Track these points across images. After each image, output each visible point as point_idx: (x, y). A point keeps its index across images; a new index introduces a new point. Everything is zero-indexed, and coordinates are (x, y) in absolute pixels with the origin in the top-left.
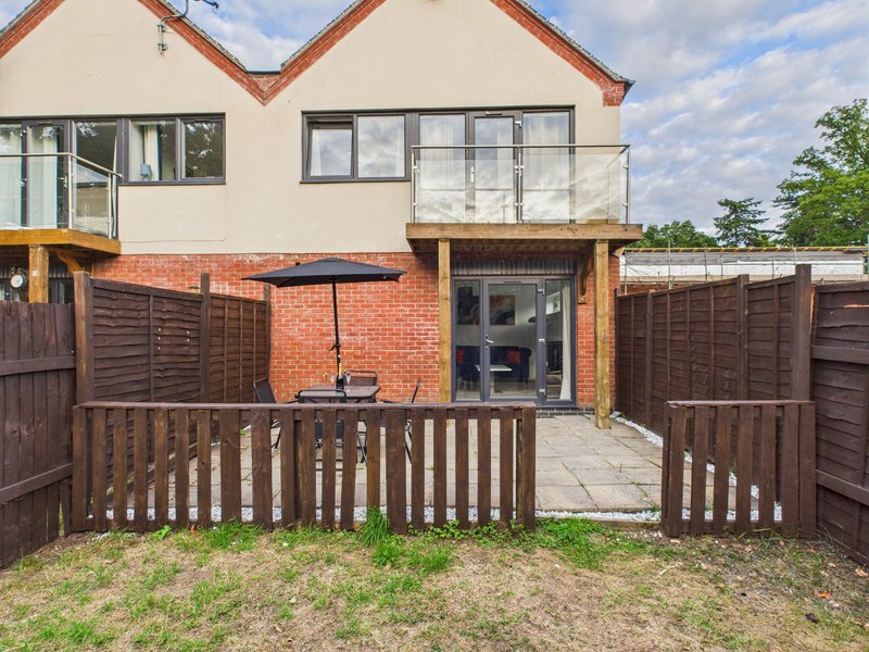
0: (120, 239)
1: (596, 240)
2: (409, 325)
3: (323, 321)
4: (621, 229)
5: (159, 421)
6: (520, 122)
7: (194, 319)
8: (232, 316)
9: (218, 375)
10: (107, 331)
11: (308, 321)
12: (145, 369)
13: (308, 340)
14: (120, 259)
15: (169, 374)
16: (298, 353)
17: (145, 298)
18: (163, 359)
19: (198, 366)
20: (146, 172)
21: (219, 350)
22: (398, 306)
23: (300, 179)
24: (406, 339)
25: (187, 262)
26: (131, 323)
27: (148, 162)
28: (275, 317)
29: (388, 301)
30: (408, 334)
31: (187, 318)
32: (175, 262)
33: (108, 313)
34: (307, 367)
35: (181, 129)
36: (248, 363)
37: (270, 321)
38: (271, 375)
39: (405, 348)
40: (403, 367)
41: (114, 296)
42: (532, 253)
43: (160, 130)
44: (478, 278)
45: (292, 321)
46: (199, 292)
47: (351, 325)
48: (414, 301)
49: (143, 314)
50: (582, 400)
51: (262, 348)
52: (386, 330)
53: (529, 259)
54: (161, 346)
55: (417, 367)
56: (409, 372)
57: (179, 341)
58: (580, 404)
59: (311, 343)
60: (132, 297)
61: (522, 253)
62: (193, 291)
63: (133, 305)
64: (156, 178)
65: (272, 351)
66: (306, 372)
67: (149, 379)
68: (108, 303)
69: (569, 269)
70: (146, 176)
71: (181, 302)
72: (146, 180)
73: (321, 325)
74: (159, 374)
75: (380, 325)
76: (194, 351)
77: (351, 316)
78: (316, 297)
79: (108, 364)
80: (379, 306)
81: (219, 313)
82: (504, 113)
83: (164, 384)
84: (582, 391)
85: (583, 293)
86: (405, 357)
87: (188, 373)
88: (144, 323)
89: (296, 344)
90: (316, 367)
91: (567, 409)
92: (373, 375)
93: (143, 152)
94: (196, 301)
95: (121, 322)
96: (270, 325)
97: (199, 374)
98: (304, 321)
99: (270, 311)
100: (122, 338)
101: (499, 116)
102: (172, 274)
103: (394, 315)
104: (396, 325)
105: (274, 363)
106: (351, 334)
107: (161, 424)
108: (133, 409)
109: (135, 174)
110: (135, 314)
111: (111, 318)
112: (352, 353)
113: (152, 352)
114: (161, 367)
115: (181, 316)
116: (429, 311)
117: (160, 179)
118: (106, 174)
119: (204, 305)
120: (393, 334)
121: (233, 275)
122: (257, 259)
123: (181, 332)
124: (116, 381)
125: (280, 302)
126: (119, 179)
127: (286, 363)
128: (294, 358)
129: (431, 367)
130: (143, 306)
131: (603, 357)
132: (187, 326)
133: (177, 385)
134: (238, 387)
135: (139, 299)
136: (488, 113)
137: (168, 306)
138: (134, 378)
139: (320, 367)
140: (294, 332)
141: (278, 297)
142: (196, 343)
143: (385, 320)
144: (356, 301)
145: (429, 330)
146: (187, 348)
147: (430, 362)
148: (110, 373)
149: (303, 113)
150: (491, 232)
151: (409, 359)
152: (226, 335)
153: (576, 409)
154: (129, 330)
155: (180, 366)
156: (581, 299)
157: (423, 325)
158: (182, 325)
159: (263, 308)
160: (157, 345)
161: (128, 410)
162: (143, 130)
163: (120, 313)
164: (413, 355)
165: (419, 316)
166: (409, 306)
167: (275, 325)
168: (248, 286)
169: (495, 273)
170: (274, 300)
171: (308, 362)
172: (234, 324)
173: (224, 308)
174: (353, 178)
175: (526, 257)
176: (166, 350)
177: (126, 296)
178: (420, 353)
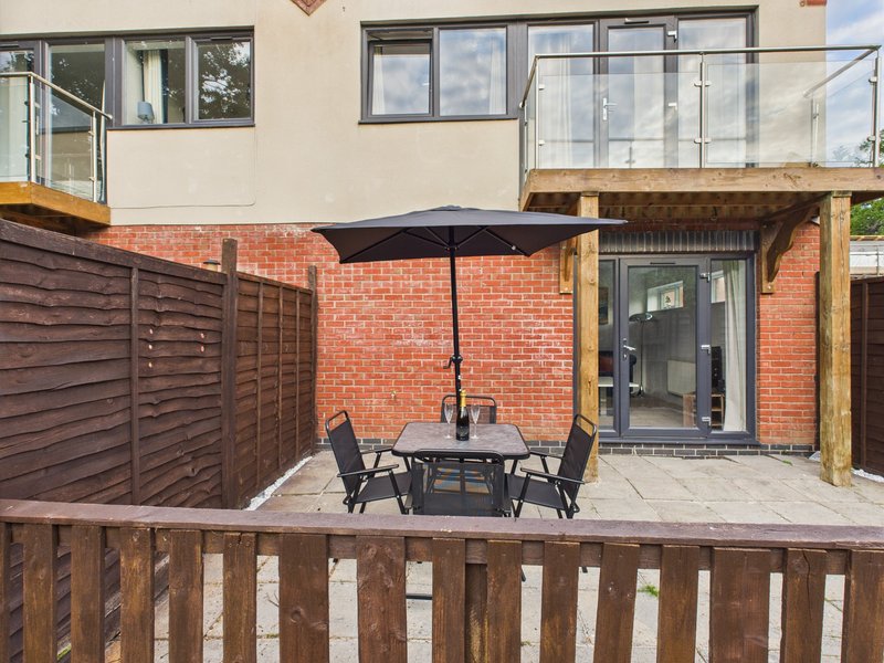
0: (110, 204)
1: (829, 193)
2: (513, 324)
3: (389, 318)
4: (871, 175)
5: (130, 557)
6: (674, 33)
7: (212, 313)
8: (269, 309)
9: (249, 402)
10: (36, 335)
11: (370, 318)
12: (121, 405)
13: (370, 344)
14: (110, 231)
15: (169, 408)
16: (356, 364)
17: (120, 273)
18: (158, 384)
19: (218, 390)
20: (145, 112)
21: (250, 362)
22: (497, 297)
23: (359, 119)
24: (509, 344)
25: (201, 235)
26: (92, 318)
27: (148, 100)
28: (324, 312)
29: (484, 291)
30: (511, 337)
31: (201, 311)
32: (184, 235)
33: (37, 297)
34: (367, 383)
35: (192, 51)
36: (289, 379)
37: (316, 317)
38: (318, 394)
39: (507, 357)
40: (505, 383)
41: (49, 262)
42: (693, 221)
43: (164, 54)
44: (612, 257)
45: (346, 318)
46: (219, 269)
47: (431, 324)
48: (521, 290)
49: (118, 302)
50: (767, 433)
51: (306, 357)
52: (479, 331)
53: (689, 229)
54: (154, 360)
55: (524, 384)
56: (514, 391)
57: (185, 350)
58: (763, 439)
59: (374, 348)
60: (95, 269)
61: (678, 221)
62: (211, 268)
63: (96, 285)
64: (159, 120)
65: (319, 360)
66: (367, 390)
67: (130, 422)
68: (36, 277)
69: (748, 244)
70: (146, 118)
71: (191, 284)
72: (146, 123)
73: (388, 324)
74: (149, 412)
75: (472, 324)
76: (211, 367)
77: (431, 311)
78: (381, 284)
79: (33, 405)
80: (470, 297)
81: (251, 304)
82: (652, 20)
83: (160, 428)
84: (767, 421)
85: (770, 279)
86: (508, 370)
87: (203, 404)
88: (121, 318)
89: (352, 350)
90: (382, 383)
91: (744, 446)
92: (491, 403)
93: (142, 86)
94: (217, 284)
95: (69, 317)
96: (316, 324)
97: (220, 403)
98: (364, 318)
99: (317, 304)
100: (73, 348)
101: (645, 25)
102: (181, 253)
103: (492, 310)
104: (494, 324)
105: (322, 376)
106: (431, 337)
107: (136, 564)
108: (69, 525)
109: (130, 115)
110: (101, 301)
111: (43, 307)
112: (431, 364)
113: (136, 374)
114: (152, 399)
115: (191, 308)
116: (543, 304)
117: (166, 120)
118: (90, 112)
119: (227, 292)
120: (490, 337)
121: (264, 254)
122: (298, 231)
123: (191, 336)
124: (55, 436)
125: (330, 291)
126: (108, 121)
127: (338, 376)
128: (351, 370)
129: (544, 384)
130: (117, 286)
131: (841, 374)
132: (200, 324)
133: (183, 426)
134: (276, 415)
135: (109, 272)
136: (627, 20)
137: (166, 290)
138: (97, 425)
139: (387, 383)
140: (349, 333)
141: (327, 285)
142: (215, 353)
143: (479, 317)
144: (438, 290)
145: (540, 331)
146: (200, 362)
147: (543, 376)
148: (38, 424)
149: (364, 25)
150: (663, 181)
151: (513, 372)
152: (260, 339)
153: (757, 446)
154: (86, 333)
155: (189, 393)
156: (767, 287)
157: (534, 324)
158: (191, 323)
159: (307, 300)
160: (148, 359)
161: (57, 527)
162: (141, 57)
163: (65, 297)
164: (519, 367)
165: (528, 311)
166: (513, 297)
167: (323, 324)
168: (285, 269)
169: (638, 249)
170: (322, 289)
171: (370, 376)
172: (271, 322)
173: (257, 297)
174: (433, 117)
175: (684, 227)
176: (162, 368)
177: (80, 266)
178: (529, 364)
